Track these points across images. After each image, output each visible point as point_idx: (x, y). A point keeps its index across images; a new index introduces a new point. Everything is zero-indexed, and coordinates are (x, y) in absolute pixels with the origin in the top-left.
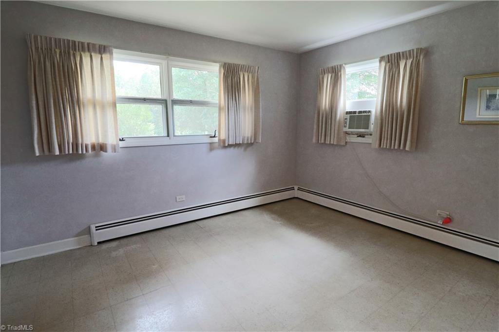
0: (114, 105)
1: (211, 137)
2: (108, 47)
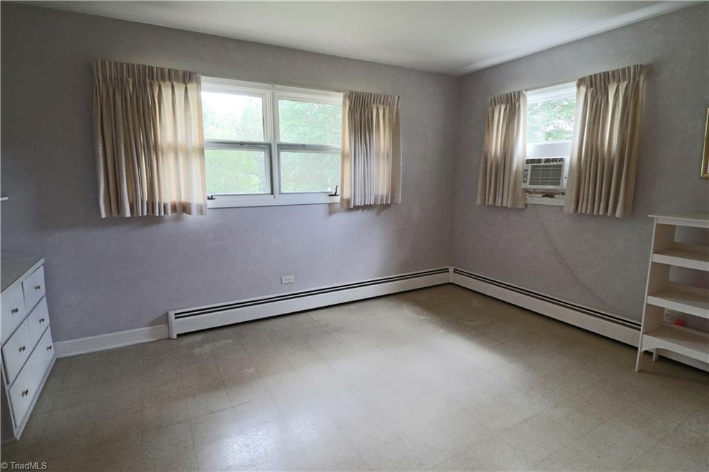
0: (201, 151)
1: (330, 195)
2: (195, 73)
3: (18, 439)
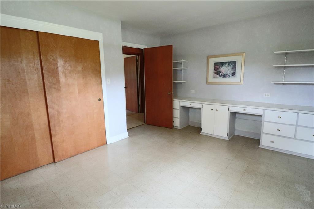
3: (259, 147)
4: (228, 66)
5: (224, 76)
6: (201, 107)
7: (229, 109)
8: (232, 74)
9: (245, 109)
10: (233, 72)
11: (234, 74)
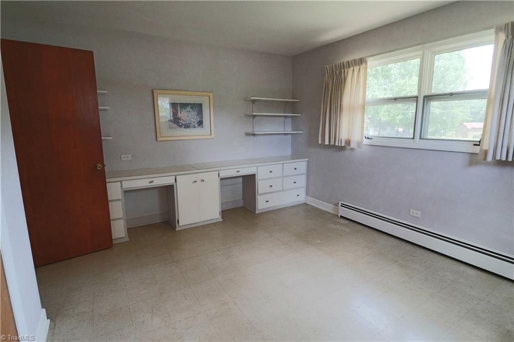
1: (475, 145)
2: (363, 58)
3: (257, 213)
4: (191, 110)
5: (187, 126)
6: (174, 182)
7: (219, 175)
8: (198, 123)
9: (238, 170)
10: (199, 120)
11: (200, 123)
